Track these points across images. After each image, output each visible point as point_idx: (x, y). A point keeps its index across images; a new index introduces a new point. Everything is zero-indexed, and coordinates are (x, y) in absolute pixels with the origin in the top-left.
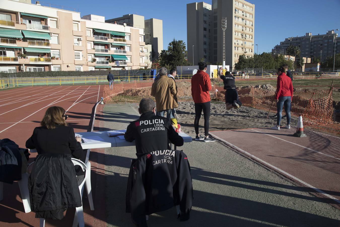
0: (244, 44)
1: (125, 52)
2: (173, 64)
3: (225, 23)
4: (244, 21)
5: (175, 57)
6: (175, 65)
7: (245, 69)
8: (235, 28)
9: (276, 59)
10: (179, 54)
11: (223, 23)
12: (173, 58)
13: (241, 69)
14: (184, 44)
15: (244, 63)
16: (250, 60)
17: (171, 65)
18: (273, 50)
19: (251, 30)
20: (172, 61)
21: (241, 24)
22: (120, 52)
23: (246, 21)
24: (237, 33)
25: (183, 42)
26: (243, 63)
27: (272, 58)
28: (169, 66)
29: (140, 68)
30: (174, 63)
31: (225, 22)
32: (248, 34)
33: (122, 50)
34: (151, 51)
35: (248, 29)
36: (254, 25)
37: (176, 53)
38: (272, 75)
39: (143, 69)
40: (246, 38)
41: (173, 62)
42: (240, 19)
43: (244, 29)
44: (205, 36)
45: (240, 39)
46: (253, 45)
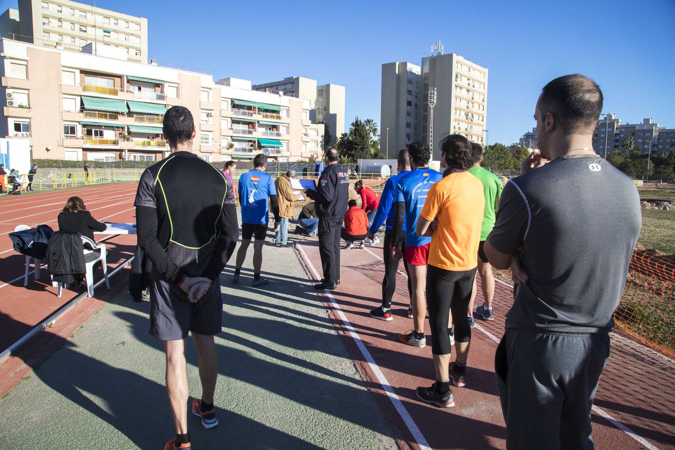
0: (469, 129)
1: (278, 135)
2: (353, 156)
3: (433, 97)
4: (471, 93)
5: (357, 145)
6: (357, 158)
8: (454, 103)
9: (517, 155)
10: (364, 141)
11: (431, 97)
12: (354, 146)
14: (375, 125)
17: (351, 158)
18: (521, 139)
19: (481, 108)
20: (351, 151)
21: (466, 97)
22: (272, 134)
23: (473, 94)
24: (458, 111)
25: (374, 122)
28: (347, 158)
29: (300, 160)
30: (355, 154)
31: (434, 94)
32: (477, 113)
33: (275, 132)
34: (323, 134)
35: (476, 106)
36: (486, 100)
37: (359, 138)
39: (305, 163)
40: (473, 120)
41: (353, 152)
42: (464, 91)
43: (470, 105)
44: (409, 114)
45: (463, 121)
46: (483, 131)
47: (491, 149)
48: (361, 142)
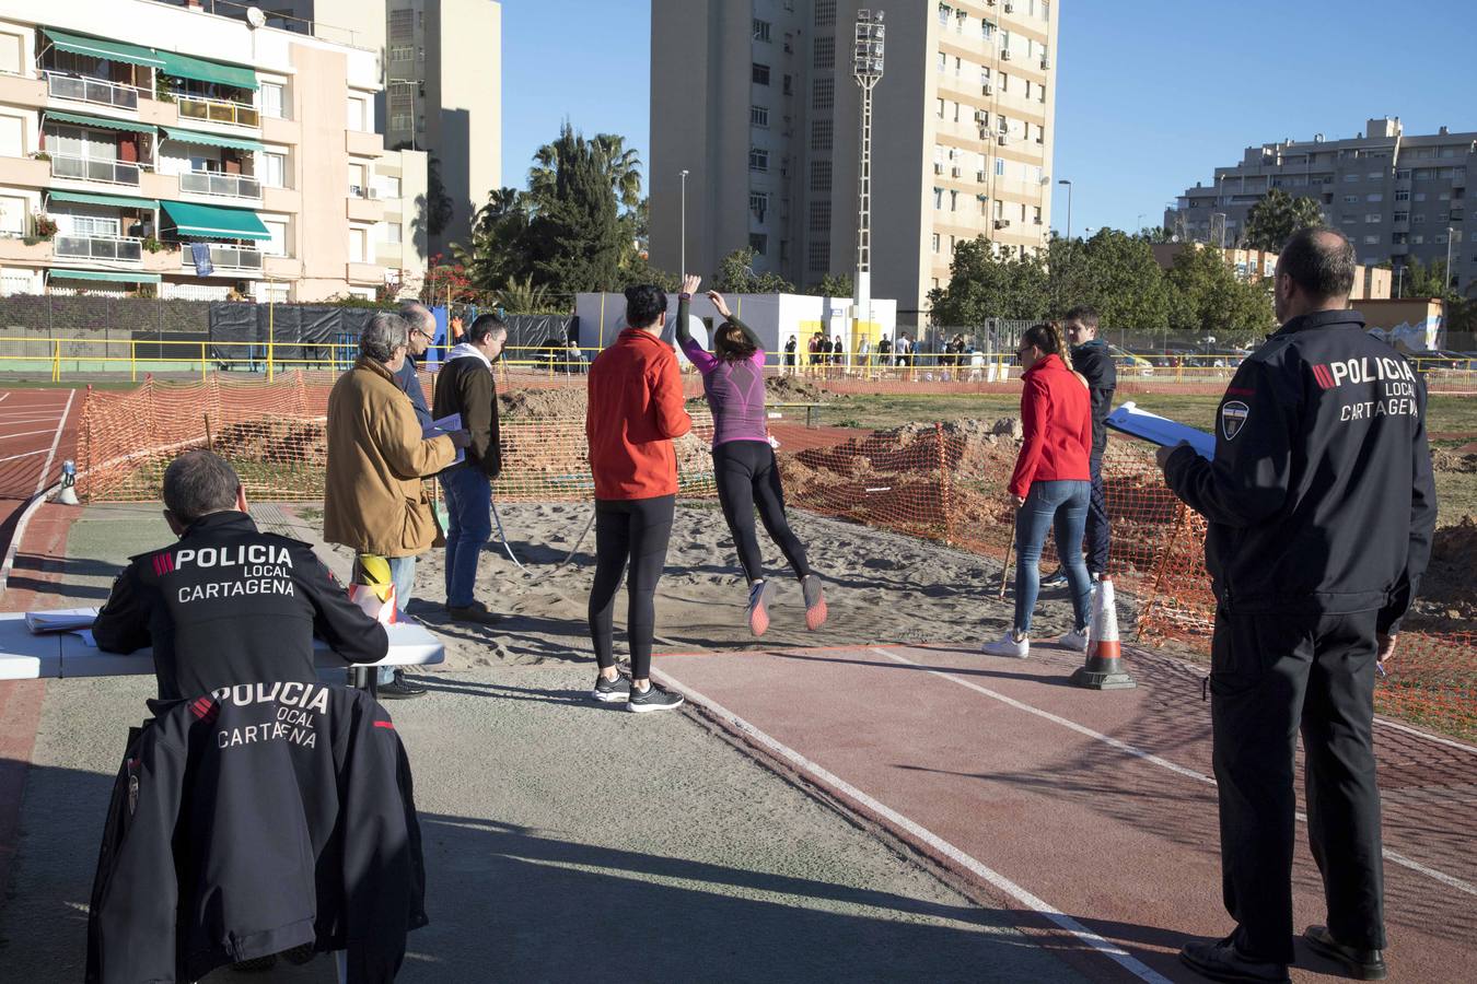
0: (990, 176)
1: (250, 189)
2: (554, 280)
3: (873, 46)
4: (997, 36)
5: (567, 238)
6: (571, 288)
7: (987, 324)
8: (937, 75)
9: (1177, 274)
10: (594, 222)
11: (863, 47)
12: (560, 240)
13: (962, 325)
14: (631, 158)
15: (986, 286)
16: (1022, 273)
17: (545, 287)
18: (1169, 213)
19: (1036, 91)
20: (547, 258)
21: (978, 50)
22: (220, 187)
23: (1006, 38)
24: (950, 106)
26: (977, 287)
27: (1153, 264)
28: (532, 286)
29: (345, 295)
30: (563, 274)
31: (874, 37)
32: (1018, 115)
33: (234, 177)
34: (423, 190)
35: (1018, 85)
36: (1052, 62)
37: (575, 211)
38: (1148, 365)
39: (364, 303)
40: (1007, 140)
41: (555, 266)
42: (973, 25)
43: (995, 82)
44: (758, 117)
45: (967, 145)
46: (1044, 181)
47: (1086, 251)
48: (586, 226)
